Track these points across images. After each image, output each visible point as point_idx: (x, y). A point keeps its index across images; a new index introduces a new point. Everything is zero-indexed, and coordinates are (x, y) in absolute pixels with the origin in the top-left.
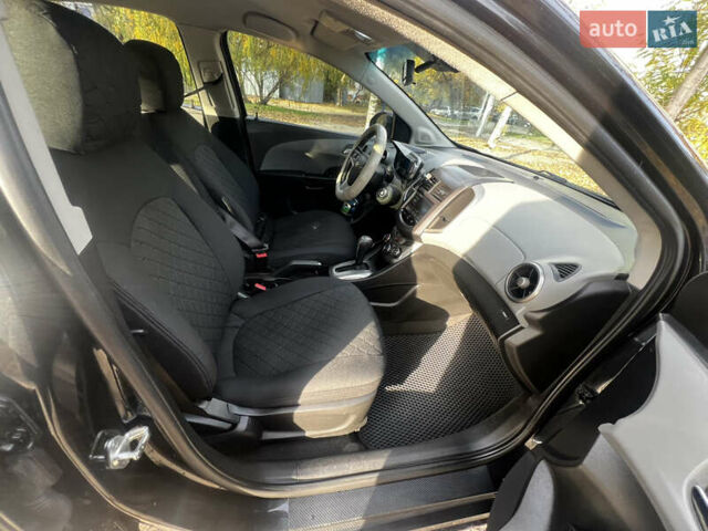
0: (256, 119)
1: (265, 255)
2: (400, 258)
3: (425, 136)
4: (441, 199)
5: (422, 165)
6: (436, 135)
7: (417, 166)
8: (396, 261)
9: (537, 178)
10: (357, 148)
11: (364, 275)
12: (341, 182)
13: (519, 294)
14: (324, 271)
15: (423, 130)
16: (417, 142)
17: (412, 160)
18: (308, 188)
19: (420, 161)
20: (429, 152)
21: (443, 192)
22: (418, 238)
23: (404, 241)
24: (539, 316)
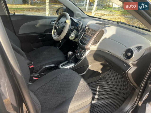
0: (14, 15)
1: (32, 66)
2: (84, 57)
3: (79, 14)
4: (94, 35)
5: (82, 25)
6: (82, 13)
7: (81, 25)
8: (82, 58)
9: (118, 24)
10: (57, 21)
11: (72, 65)
12: (54, 34)
13: (129, 58)
14: (57, 67)
15: (77, 12)
16: (76, 17)
17: (79, 23)
18: (39, 38)
19: (82, 23)
20: (83, 20)
21: (93, 32)
22: (89, 49)
23: (83, 51)
24: (135, 63)
